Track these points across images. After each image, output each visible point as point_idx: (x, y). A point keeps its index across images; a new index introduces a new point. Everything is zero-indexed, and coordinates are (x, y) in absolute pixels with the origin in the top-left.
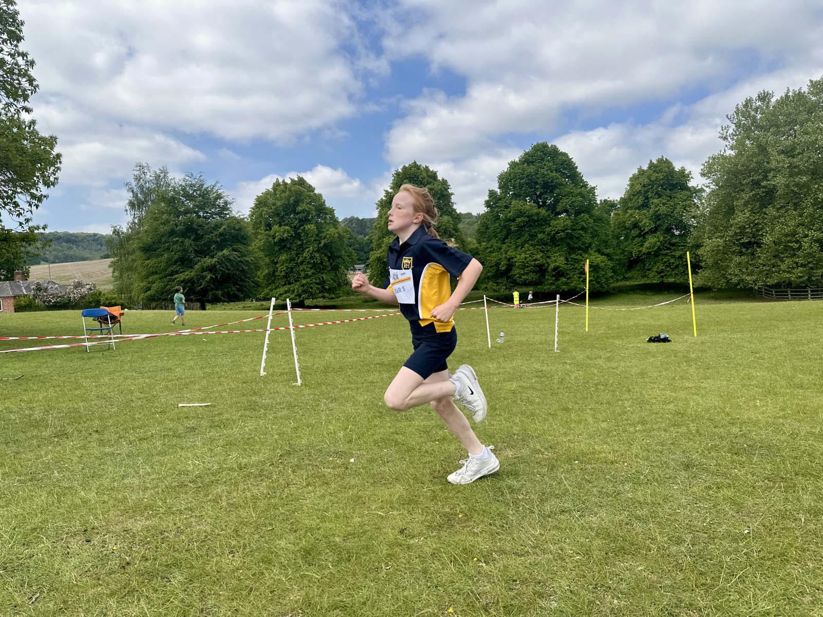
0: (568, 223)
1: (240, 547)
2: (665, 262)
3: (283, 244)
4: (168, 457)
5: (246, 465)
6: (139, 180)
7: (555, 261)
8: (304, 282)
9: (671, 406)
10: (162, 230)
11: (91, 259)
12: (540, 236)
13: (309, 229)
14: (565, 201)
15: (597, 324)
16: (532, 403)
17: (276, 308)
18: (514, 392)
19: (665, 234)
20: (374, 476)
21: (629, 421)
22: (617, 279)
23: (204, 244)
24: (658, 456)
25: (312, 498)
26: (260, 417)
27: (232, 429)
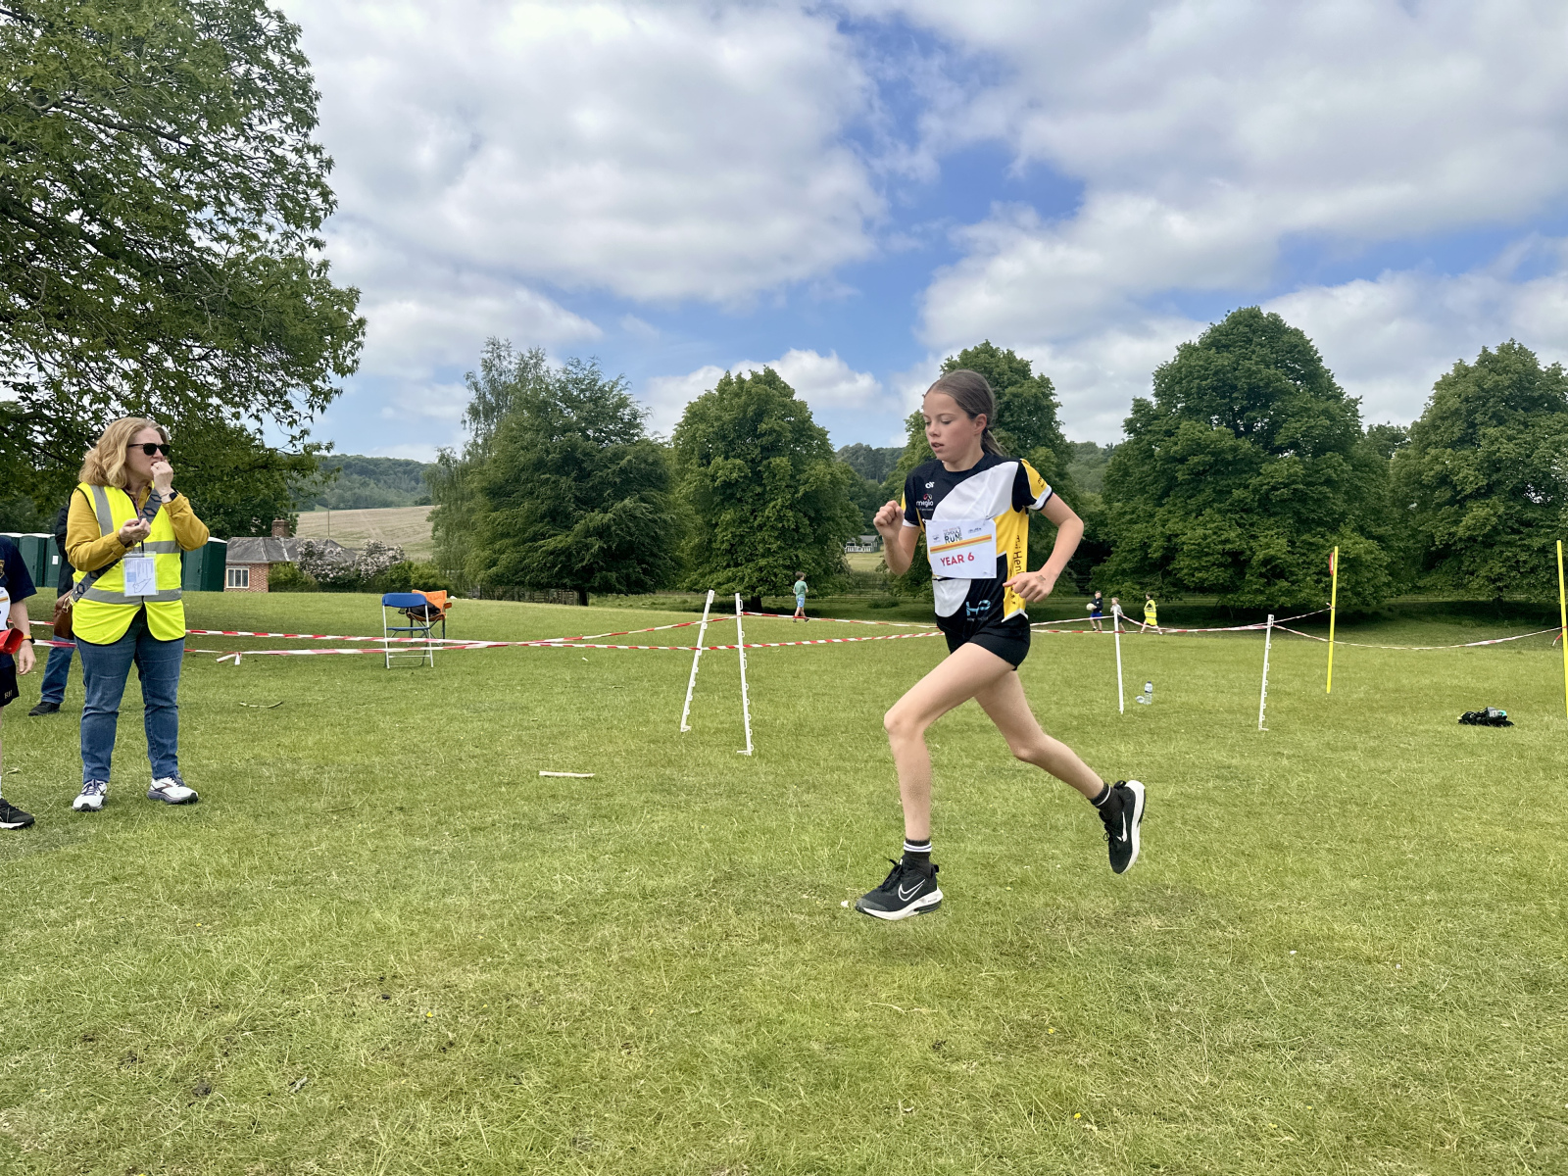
0: (1299, 469)
1: (642, 1038)
2: (1508, 559)
3: (729, 491)
4: (520, 865)
5: (653, 891)
6: (490, 370)
7: (1268, 546)
8: (762, 562)
9: (1506, 859)
10: (522, 459)
11: (398, 506)
12: (1238, 493)
13: (778, 465)
14: (1294, 425)
15: (1350, 679)
16: (1206, 829)
17: (717, 608)
18: (1169, 804)
19: (1510, 500)
21: (1411, 882)
22: (1398, 590)
23: (592, 487)
24: (1471, 958)
25: (769, 966)
26: (679, 808)
27: (630, 824)
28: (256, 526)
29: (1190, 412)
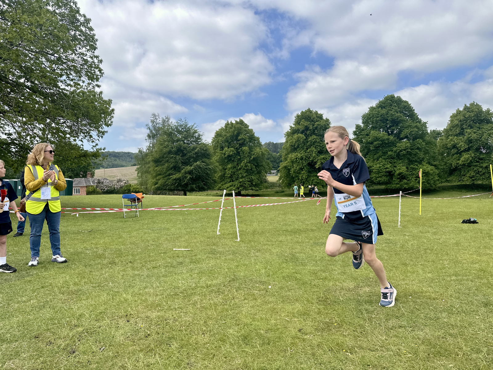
0: (408, 145)
1: (208, 331)
2: (476, 170)
3: (229, 158)
4: (168, 278)
5: (210, 285)
6: (153, 123)
7: (400, 169)
8: (241, 180)
9: (477, 265)
10: (164, 150)
11: (126, 166)
12: (389, 153)
13: (245, 149)
14: (406, 131)
15: (427, 210)
17: (227, 195)
19: (475, 152)
20: (283, 297)
21: (447, 274)
22: (441, 181)
23: (187, 158)
24: (466, 297)
25: (247, 308)
26: (217, 259)
27: (202, 264)
28: (82, 175)
29: (373, 128)
